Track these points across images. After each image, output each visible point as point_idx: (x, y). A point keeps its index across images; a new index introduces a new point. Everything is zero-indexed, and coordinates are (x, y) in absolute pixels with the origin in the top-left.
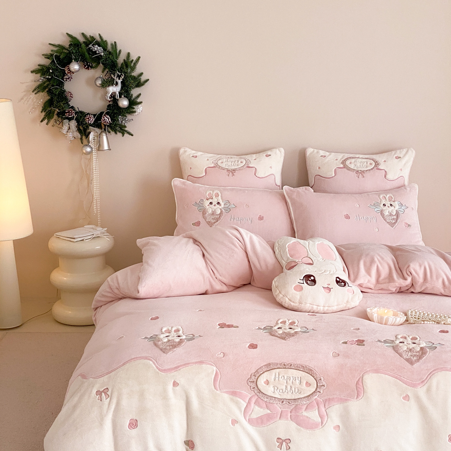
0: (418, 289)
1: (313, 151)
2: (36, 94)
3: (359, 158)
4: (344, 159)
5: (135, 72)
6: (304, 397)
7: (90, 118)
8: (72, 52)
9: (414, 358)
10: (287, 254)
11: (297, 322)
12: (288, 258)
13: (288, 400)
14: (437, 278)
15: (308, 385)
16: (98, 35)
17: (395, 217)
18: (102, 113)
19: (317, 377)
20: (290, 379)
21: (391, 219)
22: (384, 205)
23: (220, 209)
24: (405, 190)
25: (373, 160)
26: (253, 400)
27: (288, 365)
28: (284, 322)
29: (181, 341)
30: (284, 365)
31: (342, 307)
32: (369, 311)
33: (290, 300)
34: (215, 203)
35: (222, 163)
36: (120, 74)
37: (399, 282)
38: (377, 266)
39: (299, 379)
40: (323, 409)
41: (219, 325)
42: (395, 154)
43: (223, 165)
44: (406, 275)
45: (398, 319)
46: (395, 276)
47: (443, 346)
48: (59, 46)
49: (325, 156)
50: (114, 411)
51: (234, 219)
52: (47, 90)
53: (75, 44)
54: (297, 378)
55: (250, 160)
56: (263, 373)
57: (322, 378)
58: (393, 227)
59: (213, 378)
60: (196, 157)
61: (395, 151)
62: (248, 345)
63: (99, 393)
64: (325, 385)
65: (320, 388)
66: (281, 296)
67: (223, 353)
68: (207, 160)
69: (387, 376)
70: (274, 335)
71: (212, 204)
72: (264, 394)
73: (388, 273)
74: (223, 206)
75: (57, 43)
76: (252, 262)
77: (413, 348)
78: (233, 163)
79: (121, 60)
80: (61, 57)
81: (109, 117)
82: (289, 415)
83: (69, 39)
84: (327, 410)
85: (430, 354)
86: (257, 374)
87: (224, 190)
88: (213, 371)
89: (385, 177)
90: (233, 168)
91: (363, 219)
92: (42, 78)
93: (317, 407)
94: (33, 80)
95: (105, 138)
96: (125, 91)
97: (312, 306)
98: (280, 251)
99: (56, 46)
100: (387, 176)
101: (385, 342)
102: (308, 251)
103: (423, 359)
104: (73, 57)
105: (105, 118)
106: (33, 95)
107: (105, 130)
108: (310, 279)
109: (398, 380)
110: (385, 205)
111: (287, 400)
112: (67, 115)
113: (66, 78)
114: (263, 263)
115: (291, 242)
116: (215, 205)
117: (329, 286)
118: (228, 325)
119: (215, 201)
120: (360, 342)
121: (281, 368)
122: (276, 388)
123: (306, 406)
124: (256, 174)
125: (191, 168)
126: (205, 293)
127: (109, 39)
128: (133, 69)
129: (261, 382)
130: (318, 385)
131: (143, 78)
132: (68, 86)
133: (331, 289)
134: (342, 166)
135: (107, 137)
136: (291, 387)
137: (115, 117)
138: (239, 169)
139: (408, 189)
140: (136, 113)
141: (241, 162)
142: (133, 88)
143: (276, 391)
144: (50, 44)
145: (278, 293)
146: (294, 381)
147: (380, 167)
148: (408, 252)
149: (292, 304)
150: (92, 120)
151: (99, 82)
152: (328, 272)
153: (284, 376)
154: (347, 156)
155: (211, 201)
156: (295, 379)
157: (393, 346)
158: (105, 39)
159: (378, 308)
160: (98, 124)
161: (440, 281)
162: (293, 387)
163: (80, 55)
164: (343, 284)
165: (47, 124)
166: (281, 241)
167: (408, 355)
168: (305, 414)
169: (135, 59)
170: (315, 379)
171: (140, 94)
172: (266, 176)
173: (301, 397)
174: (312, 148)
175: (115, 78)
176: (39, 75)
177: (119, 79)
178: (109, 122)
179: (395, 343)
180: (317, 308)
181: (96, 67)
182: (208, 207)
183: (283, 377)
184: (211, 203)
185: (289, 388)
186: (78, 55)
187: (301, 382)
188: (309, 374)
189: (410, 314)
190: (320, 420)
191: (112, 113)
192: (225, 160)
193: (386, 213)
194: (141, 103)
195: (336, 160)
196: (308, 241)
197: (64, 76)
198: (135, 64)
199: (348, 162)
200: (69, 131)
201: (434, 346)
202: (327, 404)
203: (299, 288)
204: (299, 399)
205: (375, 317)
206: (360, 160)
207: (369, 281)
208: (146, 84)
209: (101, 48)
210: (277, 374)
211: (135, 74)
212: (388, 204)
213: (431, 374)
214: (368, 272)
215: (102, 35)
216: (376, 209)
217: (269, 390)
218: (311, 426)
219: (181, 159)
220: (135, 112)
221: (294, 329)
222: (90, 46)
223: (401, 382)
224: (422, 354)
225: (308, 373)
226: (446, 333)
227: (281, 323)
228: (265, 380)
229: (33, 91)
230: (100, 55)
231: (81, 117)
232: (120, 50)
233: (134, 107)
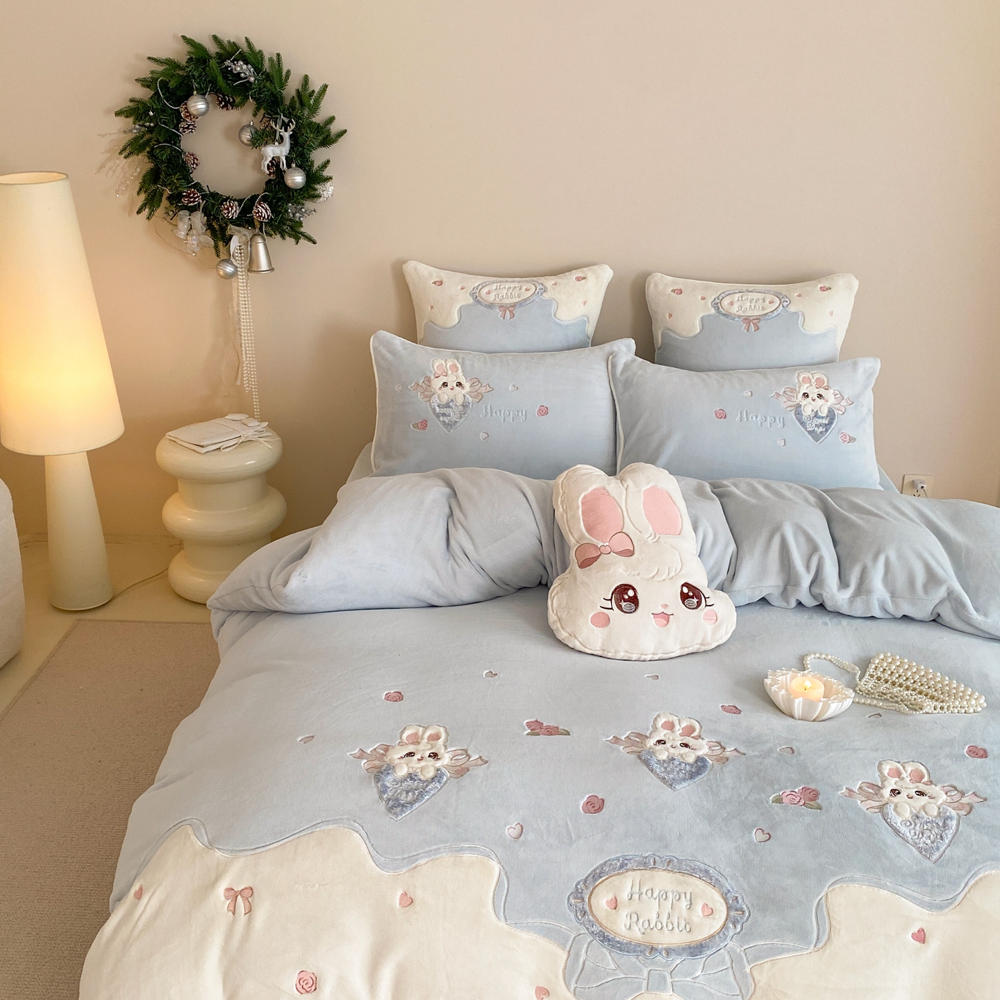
2: (125, 157)
5: (317, 115)
7: (230, 209)
8: (193, 75)
16: (244, 39)
18: (254, 198)
36: (286, 120)
48: (169, 62)
52: (148, 149)
53: (198, 60)
75: (163, 55)
80: (172, 84)
81: (268, 208)
83: (187, 48)
92: (137, 127)
94: (119, 130)
95: (261, 247)
96: (299, 155)
99: (162, 62)
104: (195, 85)
105: (260, 209)
106: (122, 161)
107: (261, 229)
112: (185, 201)
113: (184, 128)
127: (267, 45)
128: (314, 109)
131: (334, 128)
132: (189, 143)
135: (265, 245)
137: (279, 207)
140: (321, 199)
142: (315, 148)
144: (149, 58)
150: (234, 212)
151: (247, 136)
158: (257, 48)
160: (245, 220)
163: (210, 81)
165: (148, 218)
169: (317, 90)
171: (328, 162)
175: (278, 128)
176: (131, 120)
177: (286, 130)
178: (268, 216)
181: (242, 104)
186: (205, 80)
191: (274, 198)
194: (328, 179)
197: (179, 121)
198: (318, 101)
200: (191, 233)
208: (341, 140)
209: (250, 66)
211: (319, 118)
215: (251, 40)
220: (319, 196)
222: (228, 63)
229: (121, 153)
230: (249, 82)
231: (212, 205)
232: (288, 72)
233: (317, 186)
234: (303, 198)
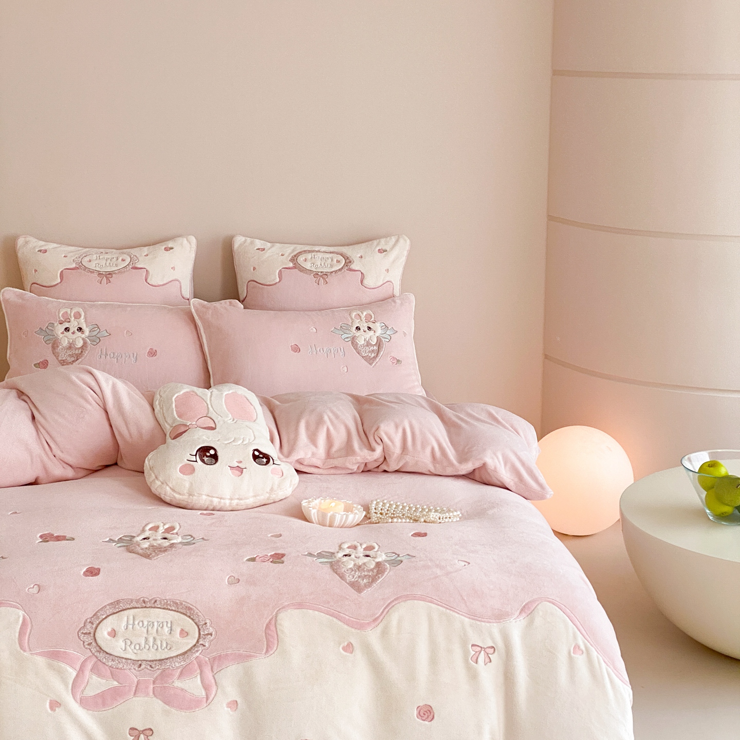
0: (393, 466)
1: (246, 240)
3: (319, 251)
4: (295, 253)
6: (177, 656)
9: (363, 580)
10: (172, 413)
11: (178, 527)
12: (175, 420)
13: (150, 661)
14: (423, 447)
15: (184, 633)
17: (376, 348)
19: (199, 621)
20: (153, 625)
21: (369, 352)
22: (358, 328)
23: (83, 339)
24: (393, 304)
25: (342, 255)
26: (89, 666)
27: (150, 601)
28: (155, 529)
30: (144, 602)
31: (262, 498)
32: (304, 504)
33: (173, 490)
34: (73, 328)
35: (90, 261)
37: (363, 455)
38: (328, 430)
39: (169, 625)
40: (209, 674)
41: (41, 537)
42: (378, 244)
43: (92, 266)
44: (374, 444)
45: (351, 516)
46: (356, 444)
47: (413, 559)
49: (264, 249)
51: (106, 354)
54: (165, 624)
55: (138, 256)
56: (106, 618)
57: (208, 621)
58: (371, 364)
59: (18, 630)
60: (45, 251)
61: (378, 240)
62: (85, 570)
64: (213, 633)
65: (204, 639)
66: (158, 483)
67: (39, 586)
68: (65, 257)
69: (317, 612)
70: (132, 550)
71: (69, 330)
72: (107, 653)
73: (346, 440)
74: (87, 333)
76: (117, 428)
77: (364, 564)
78: (109, 261)
82: (152, 686)
84: (216, 676)
85: (390, 573)
86: (97, 620)
87: (92, 306)
88: (19, 617)
89: (362, 282)
90: (109, 269)
91: (322, 351)
93: (199, 671)
97: (210, 498)
98: (162, 408)
100: (365, 282)
101: (320, 555)
102: (210, 406)
103: (379, 581)
108: (208, 454)
109: (335, 620)
110: (360, 329)
111: (148, 662)
114: (134, 430)
115: (181, 393)
116: (73, 333)
117: (240, 465)
118: (58, 537)
119: (73, 326)
120: (278, 558)
121: (139, 608)
122: (129, 643)
123: (179, 670)
124: (148, 281)
125: (36, 271)
126: (35, 483)
129: (103, 633)
130: (202, 633)
133: (244, 470)
134: (291, 265)
136: (155, 639)
138: (119, 273)
139: (398, 301)
141: (123, 260)
143: (128, 647)
145: (154, 480)
146: (159, 629)
147: (353, 266)
148: (381, 404)
149: (177, 496)
152: (241, 441)
153: (142, 621)
154: (300, 248)
155: (67, 325)
156: (161, 625)
157: (331, 562)
159: (322, 500)
161: (428, 451)
162: (158, 638)
164: (265, 460)
166: (165, 392)
167: (353, 576)
168: (178, 684)
170: (196, 623)
172: (165, 282)
173: (172, 656)
174: (244, 236)
179: (335, 557)
180: (220, 502)
182: (61, 336)
183: (141, 624)
184: (67, 329)
185: (151, 640)
187: (171, 630)
188: (186, 615)
189: (374, 508)
190: (204, 693)
192: (95, 256)
193: (361, 342)
195: (282, 255)
196: (211, 391)
199: (301, 259)
201: (399, 558)
202: (215, 667)
203: (188, 470)
204: (167, 659)
205: (313, 514)
206: (320, 255)
207: (313, 454)
210: (131, 618)
212: (364, 327)
213: (389, 607)
214: (313, 439)
216: (345, 336)
217: (117, 647)
218: (189, 704)
219: (19, 255)
221: (170, 540)
223: (340, 623)
224: (378, 573)
225: (184, 614)
226: (423, 536)
227: (150, 529)
228: (110, 630)
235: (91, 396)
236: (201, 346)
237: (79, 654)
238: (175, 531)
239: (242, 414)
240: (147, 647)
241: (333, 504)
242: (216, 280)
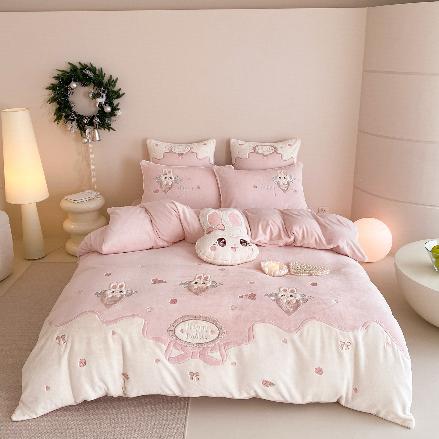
0: (298, 244)
1: (235, 141)
2: (50, 103)
3: (264, 145)
4: (255, 146)
6: (210, 342)
7: (85, 120)
8: (72, 75)
9: (291, 309)
10: (207, 222)
11: (209, 277)
12: (208, 225)
13: (198, 343)
14: (312, 237)
15: (213, 332)
16: (89, 63)
17: (287, 186)
18: (94, 116)
19: (219, 327)
20: (199, 328)
21: (284, 187)
22: (280, 178)
23: (172, 182)
24: (294, 167)
25: (273, 147)
26: (172, 344)
27: (198, 316)
28: (200, 277)
29: (122, 297)
30: (195, 317)
31: (244, 260)
32: (262, 265)
33: (207, 257)
34: (168, 177)
35: (175, 149)
36: (104, 90)
37: (286, 240)
38: (271, 228)
39: (206, 328)
40: (223, 350)
41: (153, 280)
42: (288, 142)
43: (176, 151)
44: (290, 235)
45: (283, 272)
46: (283, 235)
47: (313, 299)
48: (63, 71)
49: (242, 144)
50: (69, 353)
51: (181, 188)
52: (57, 100)
53: (74, 70)
55: (193, 147)
56: (179, 324)
57: (223, 327)
58: (285, 193)
59: (142, 328)
60: (158, 145)
61: (288, 141)
62: (170, 300)
63: (59, 338)
64: (225, 332)
65: (221, 335)
66: (201, 254)
67: (151, 308)
68: (165, 147)
69: (270, 325)
70: (191, 290)
72: (180, 339)
73: (278, 233)
74: (173, 179)
75: (62, 69)
76: (184, 226)
77: (291, 300)
78: (182, 149)
79: (106, 79)
80: (64, 79)
81: (99, 119)
82: (199, 355)
83: (70, 66)
84: (226, 351)
85: (303, 306)
86: (175, 325)
87: (175, 168)
88: (142, 322)
89: (281, 158)
90: (182, 153)
91: (265, 187)
92: (53, 93)
93: (219, 349)
94: (48, 94)
96: (109, 101)
97: (223, 261)
98: (203, 219)
99: (61, 71)
100: (283, 158)
101: (271, 295)
102: (222, 219)
103: (298, 310)
104: (73, 79)
105: (96, 120)
106: (49, 105)
107: (96, 127)
108: (222, 242)
109: (279, 329)
111: (197, 344)
112: (70, 117)
113: (69, 93)
114: (191, 227)
115: (211, 213)
116: (168, 179)
117: (235, 246)
118: (160, 281)
120: (253, 296)
121: (193, 320)
122: (189, 335)
123: (210, 348)
124: (197, 157)
125: (154, 153)
126: (152, 248)
127: (97, 65)
128: (114, 86)
129: (178, 331)
130: (220, 332)
131: (121, 92)
132: (71, 98)
133: (237, 248)
134: (253, 151)
135: (98, 132)
136: (200, 334)
137: (102, 119)
138: (186, 154)
139: (296, 166)
140: (117, 116)
141: (187, 149)
142: (114, 99)
143: (189, 337)
144: (57, 70)
145: (199, 252)
146: (202, 329)
147: (278, 152)
150: (87, 121)
151: (91, 95)
152: (235, 236)
154: (256, 144)
155: (166, 176)
156: (203, 328)
157: (276, 299)
158: (94, 66)
159: (269, 262)
160: (91, 123)
161: (314, 239)
162: (201, 333)
163: (78, 77)
164: (245, 244)
165: (57, 124)
166: (204, 212)
167: (286, 307)
168: (210, 354)
169: (114, 80)
170: (218, 328)
171: (119, 103)
172: (204, 158)
173: (207, 342)
174: (235, 139)
175: (101, 92)
176: (51, 91)
177: (104, 93)
178: (99, 122)
179: (278, 296)
180: (226, 263)
181: (89, 85)
182: (164, 180)
183: (194, 327)
184: (166, 178)
185: (198, 334)
186: (76, 77)
187: (207, 330)
188: (213, 324)
189: (291, 266)
190: (221, 359)
191: (100, 116)
192: (177, 147)
193: (281, 183)
194: (119, 109)
195: (250, 147)
196: (223, 212)
197: (68, 91)
198: (115, 83)
199: (257, 149)
200: (72, 128)
201: (306, 298)
202: (226, 347)
203: (214, 249)
204: (205, 343)
205: (266, 270)
206: (265, 147)
207: (265, 239)
208: (123, 96)
209: (91, 72)
210: (190, 324)
211: (116, 89)
212: (282, 177)
213: (303, 323)
214: (264, 232)
215: (92, 63)
216: (275, 181)
217: (184, 337)
218: (216, 363)
219: (148, 146)
220: (116, 115)
221: (206, 284)
222: (84, 71)
223: (281, 330)
224: (297, 306)
225: (212, 323)
226: (316, 285)
227: (198, 278)
228: (181, 329)
229: (48, 102)
230: (91, 77)
231: (79, 119)
232: (105, 74)
233: (115, 112)
234: (111, 116)
235: (174, 213)
236: (218, 184)
237: (167, 339)
238: (208, 279)
239: (236, 223)
240: (197, 337)
241: (274, 265)
242: (223, 158)
